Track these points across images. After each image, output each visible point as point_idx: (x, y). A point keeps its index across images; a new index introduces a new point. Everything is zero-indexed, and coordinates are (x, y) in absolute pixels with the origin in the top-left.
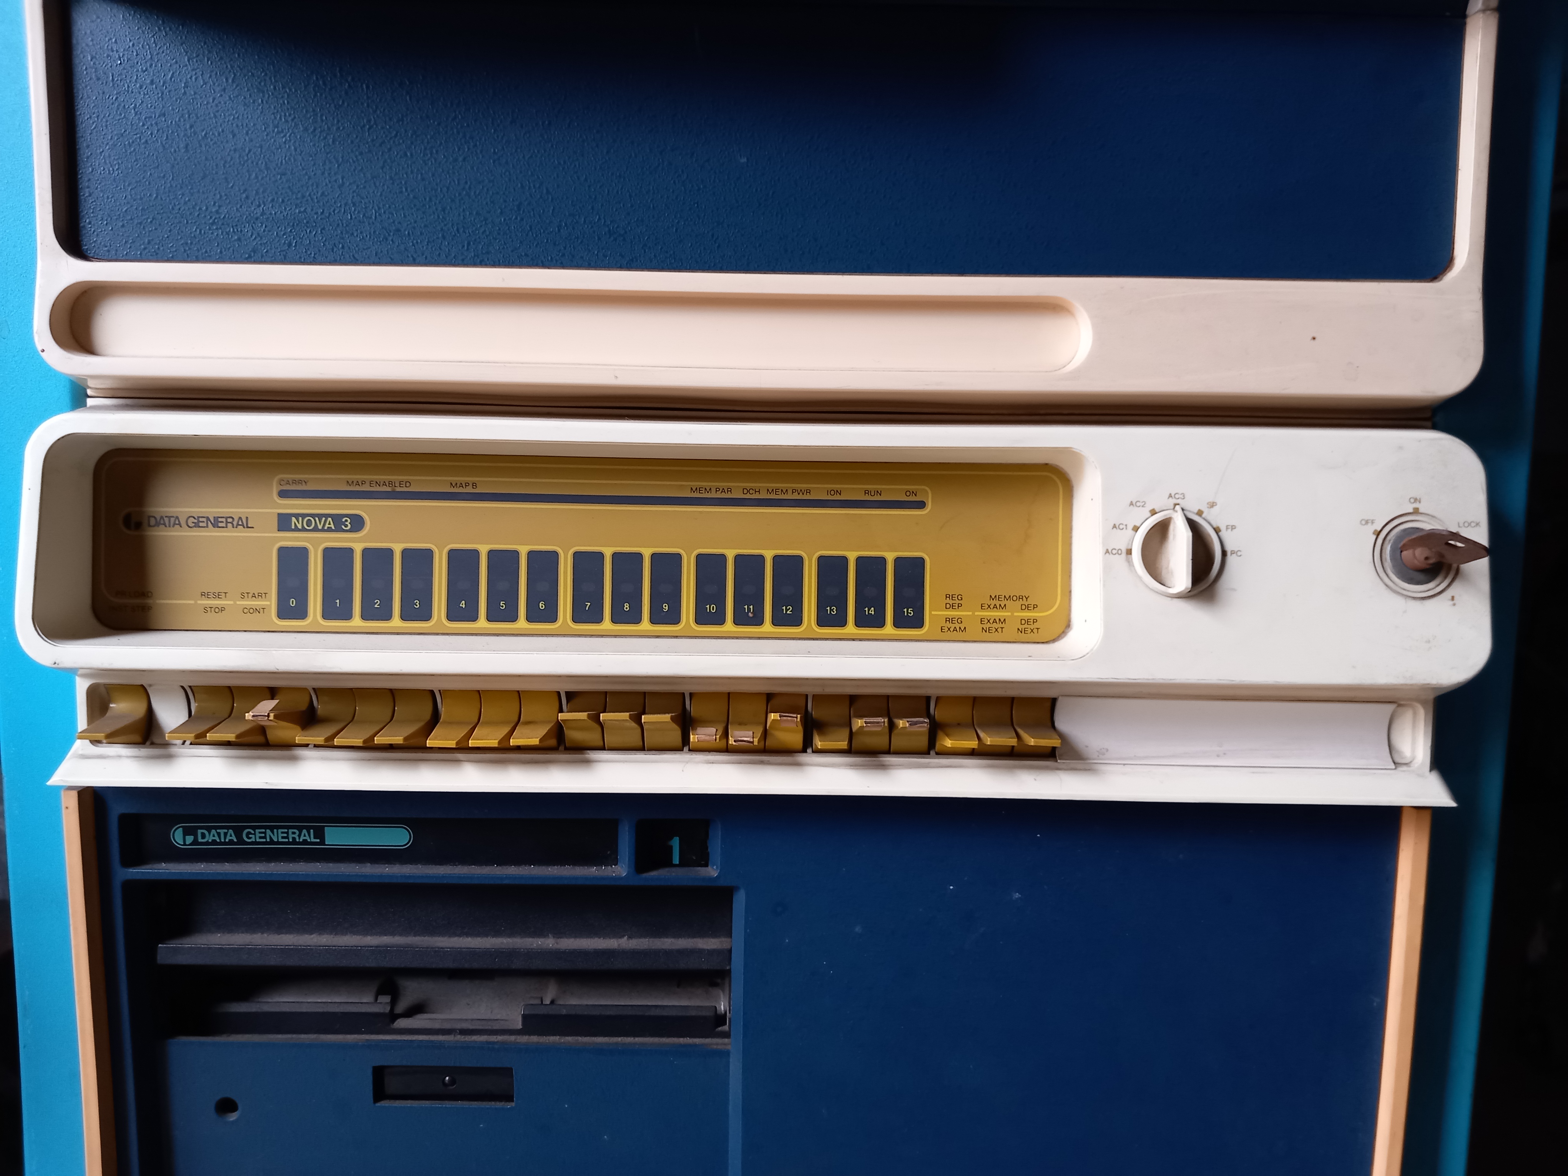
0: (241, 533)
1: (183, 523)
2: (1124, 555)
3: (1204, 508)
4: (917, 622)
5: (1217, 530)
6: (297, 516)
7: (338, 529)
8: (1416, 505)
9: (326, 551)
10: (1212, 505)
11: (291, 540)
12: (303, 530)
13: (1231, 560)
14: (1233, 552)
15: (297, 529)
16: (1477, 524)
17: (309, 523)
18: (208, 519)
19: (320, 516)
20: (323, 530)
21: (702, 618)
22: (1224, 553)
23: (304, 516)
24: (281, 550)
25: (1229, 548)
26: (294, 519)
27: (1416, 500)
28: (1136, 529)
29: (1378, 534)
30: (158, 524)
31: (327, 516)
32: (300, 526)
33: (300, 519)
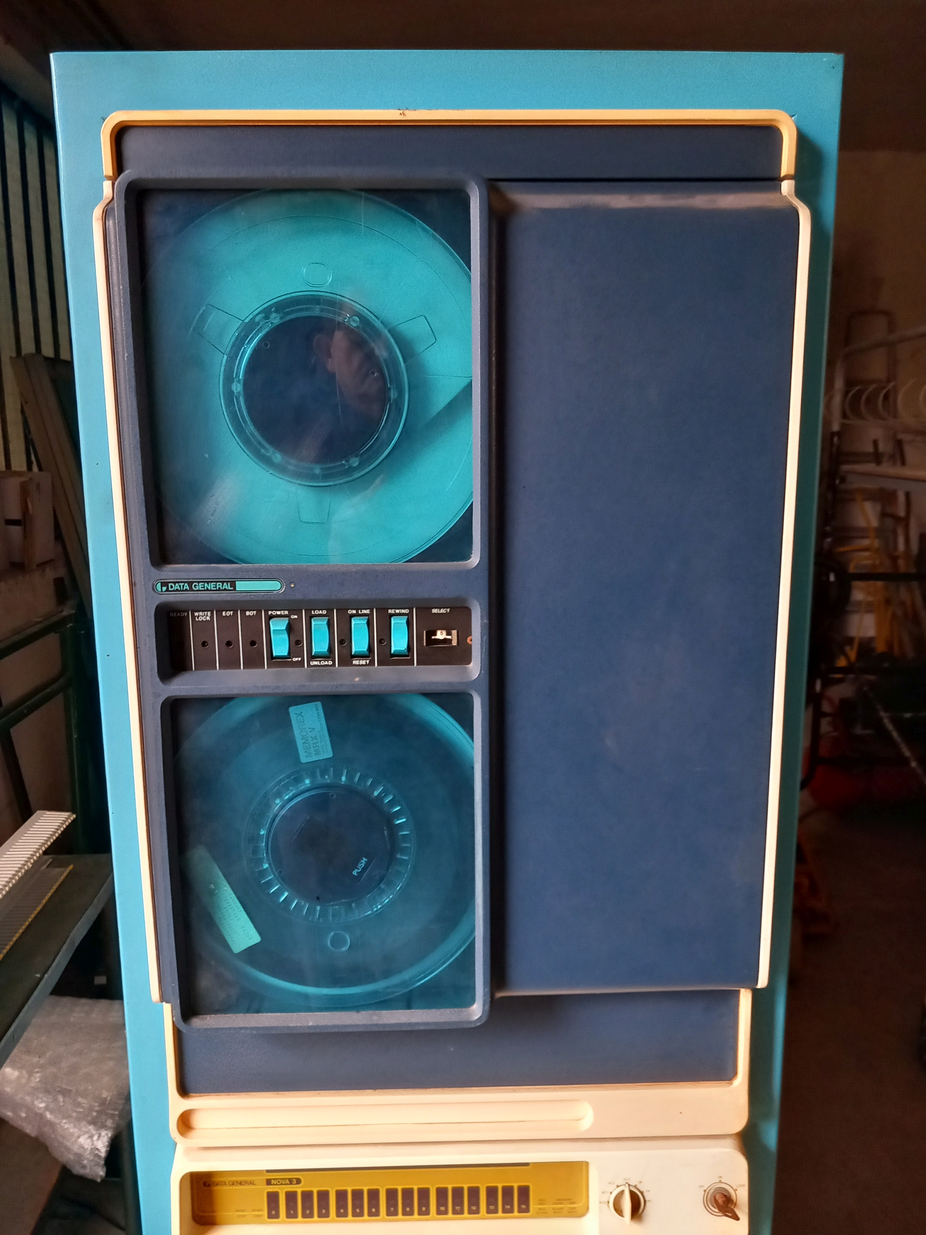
0: (251, 1187)
1: (227, 1183)
2: (607, 1204)
3: (637, 1185)
4: (527, 1210)
5: (642, 1193)
6: (274, 1179)
7: (291, 1183)
8: (720, 1179)
9: (286, 1192)
10: (640, 1182)
11: (271, 1189)
12: (277, 1184)
13: (648, 1204)
14: (649, 1201)
15: (274, 1185)
16: (744, 1186)
17: (279, 1182)
18: (237, 1182)
19: (283, 1179)
20: (285, 1184)
21: (439, 1212)
22: (645, 1201)
23: (276, 1179)
24: (268, 1193)
25: (647, 1199)
26: (272, 1181)
27: (721, 1177)
28: (611, 1193)
29: (705, 1191)
30: (217, 1185)
31: (286, 1179)
32: (275, 1182)
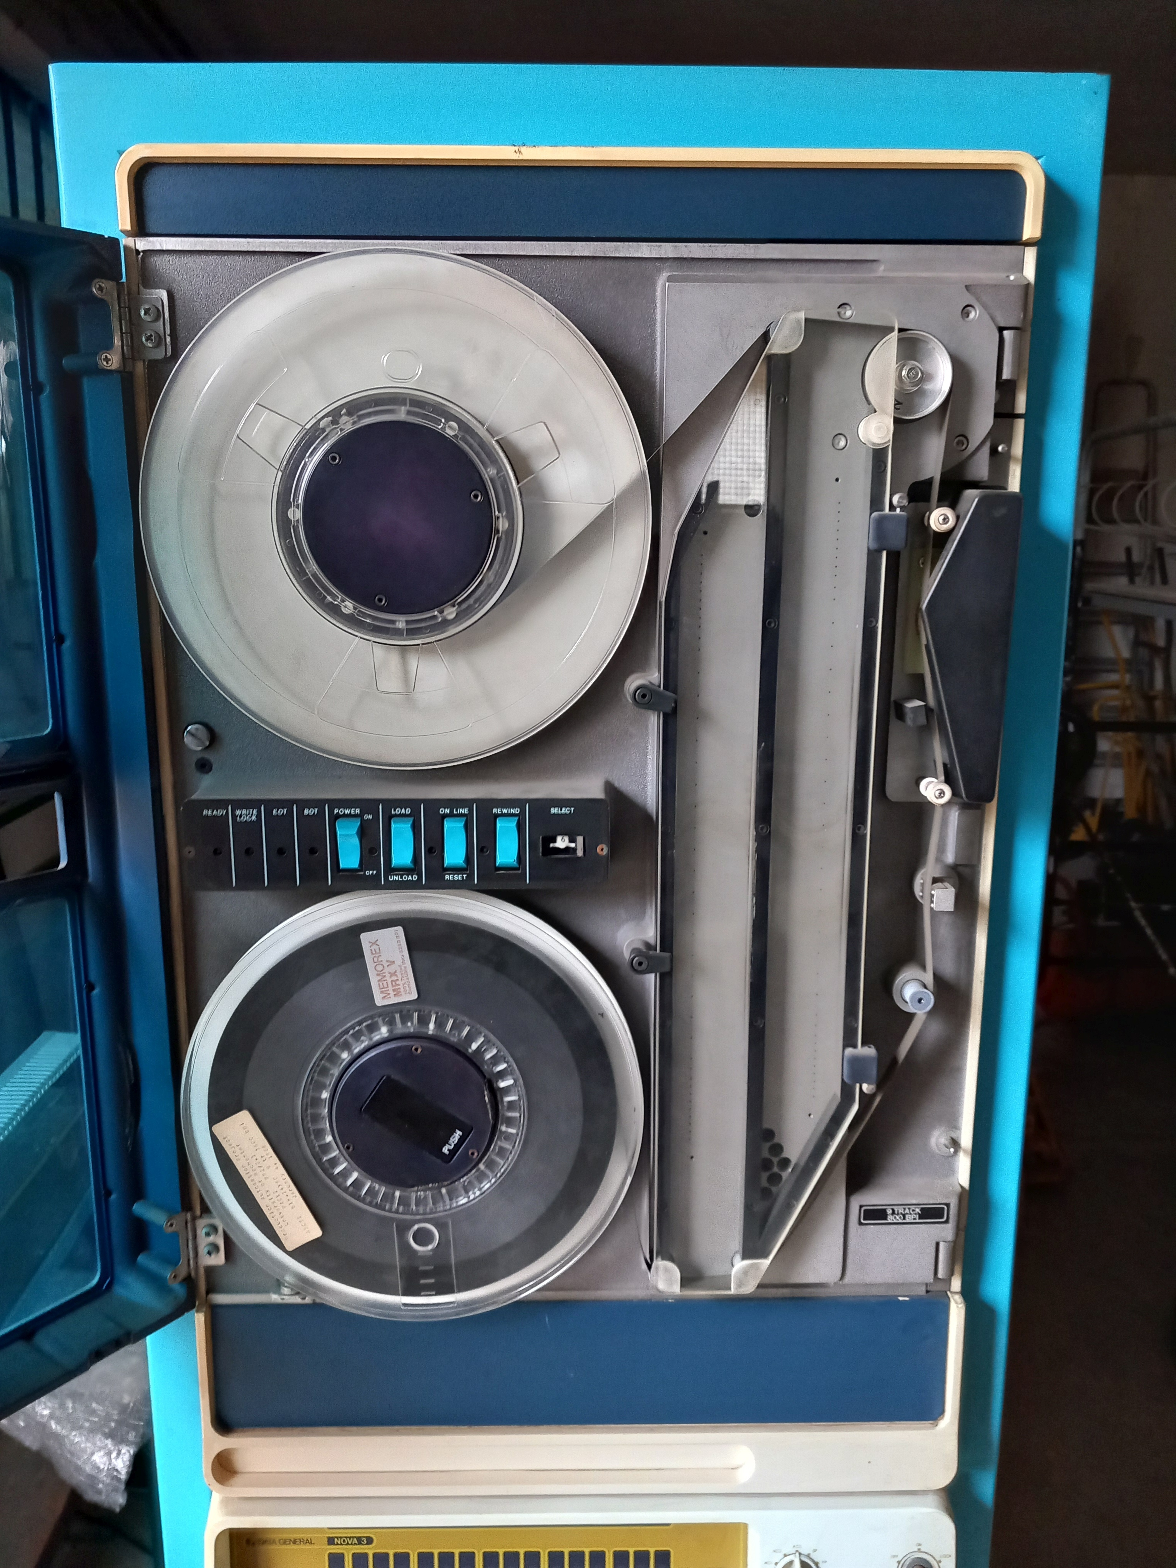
0: (308, 1546)
1: (277, 1541)
3: (811, 1553)
5: (816, 1564)
6: (337, 1538)
7: (360, 1543)
8: (919, 1547)
9: (354, 1554)
10: (815, 1551)
11: (334, 1549)
12: (341, 1544)
15: (338, 1544)
16: (950, 1556)
17: (344, 1541)
18: (290, 1540)
19: (350, 1538)
20: (352, 1544)
23: (341, 1538)
24: (330, 1554)
26: (336, 1540)
27: (920, 1545)
28: (776, 1564)
29: (899, 1562)
30: (263, 1543)
31: (353, 1537)
32: (339, 1542)
33: (339, 1539)
